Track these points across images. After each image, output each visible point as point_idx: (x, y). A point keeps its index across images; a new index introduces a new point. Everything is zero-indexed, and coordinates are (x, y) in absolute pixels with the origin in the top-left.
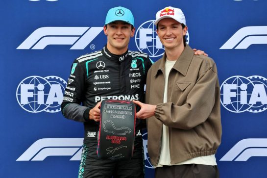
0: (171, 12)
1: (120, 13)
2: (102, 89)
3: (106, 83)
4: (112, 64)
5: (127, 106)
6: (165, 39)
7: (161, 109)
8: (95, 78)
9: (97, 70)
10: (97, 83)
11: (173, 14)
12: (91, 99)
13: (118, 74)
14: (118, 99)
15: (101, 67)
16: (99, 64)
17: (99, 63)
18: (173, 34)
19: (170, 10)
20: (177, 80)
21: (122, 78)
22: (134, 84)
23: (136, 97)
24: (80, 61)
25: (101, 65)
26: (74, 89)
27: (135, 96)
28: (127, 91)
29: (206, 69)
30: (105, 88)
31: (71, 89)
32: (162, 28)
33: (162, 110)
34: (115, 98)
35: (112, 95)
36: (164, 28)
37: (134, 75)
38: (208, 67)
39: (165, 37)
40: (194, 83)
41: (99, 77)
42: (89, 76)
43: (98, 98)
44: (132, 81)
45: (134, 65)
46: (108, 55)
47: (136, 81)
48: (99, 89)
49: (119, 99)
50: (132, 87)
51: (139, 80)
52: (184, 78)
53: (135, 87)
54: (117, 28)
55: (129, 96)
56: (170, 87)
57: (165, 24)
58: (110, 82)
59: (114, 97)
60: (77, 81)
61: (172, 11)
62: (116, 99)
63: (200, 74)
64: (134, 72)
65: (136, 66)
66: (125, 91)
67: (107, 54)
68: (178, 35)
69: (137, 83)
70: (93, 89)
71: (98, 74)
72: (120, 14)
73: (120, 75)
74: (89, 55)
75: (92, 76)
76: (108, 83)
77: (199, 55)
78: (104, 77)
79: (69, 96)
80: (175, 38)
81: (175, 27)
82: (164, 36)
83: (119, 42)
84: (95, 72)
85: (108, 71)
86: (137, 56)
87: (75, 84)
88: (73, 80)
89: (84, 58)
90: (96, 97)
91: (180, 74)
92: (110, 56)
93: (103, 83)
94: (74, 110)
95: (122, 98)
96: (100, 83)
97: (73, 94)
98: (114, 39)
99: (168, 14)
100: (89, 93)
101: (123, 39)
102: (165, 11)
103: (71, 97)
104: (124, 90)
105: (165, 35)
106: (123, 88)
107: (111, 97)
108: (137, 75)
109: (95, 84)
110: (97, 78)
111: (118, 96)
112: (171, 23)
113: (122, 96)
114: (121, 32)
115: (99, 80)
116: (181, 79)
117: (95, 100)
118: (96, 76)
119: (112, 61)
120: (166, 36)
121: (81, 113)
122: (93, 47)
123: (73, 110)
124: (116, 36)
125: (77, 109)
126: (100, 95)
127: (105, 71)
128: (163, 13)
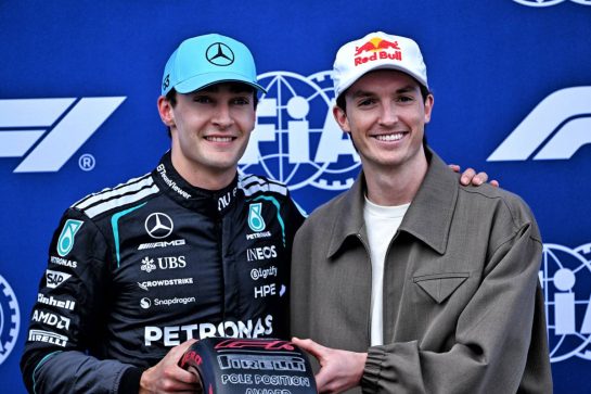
0: (390, 51)
1: (220, 54)
2: (168, 302)
3: (180, 281)
4: (196, 221)
5: (288, 360)
6: (375, 136)
7: (384, 364)
8: (143, 268)
9: (147, 239)
10: (149, 284)
11: (398, 56)
12: (128, 336)
13: (213, 252)
14: (217, 333)
15: (160, 233)
16: (152, 222)
17: (154, 218)
18: (401, 119)
19: (384, 44)
20: (415, 270)
21: (229, 264)
22: (261, 282)
23: (268, 324)
24: (91, 213)
25: (159, 225)
26: (70, 305)
27: (263, 324)
28: (243, 307)
29: (510, 230)
30: (176, 301)
31: (60, 304)
32: (366, 103)
33: (389, 368)
34: (207, 330)
35: (198, 322)
36: (370, 100)
37: (259, 254)
38: (519, 226)
39: (374, 132)
40: (476, 278)
41: (156, 263)
42: (122, 261)
43: (153, 334)
44: (255, 274)
45: (256, 222)
46: (180, 192)
47: (265, 274)
48: (158, 302)
49: (222, 334)
50: (256, 292)
51: (273, 271)
52: (439, 260)
53: (263, 291)
54: (214, 103)
55: (250, 323)
56: (390, 290)
57: (374, 88)
58: (191, 281)
59: (203, 327)
60: (83, 278)
61: (394, 46)
62: (211, 334)
63: (493, 247)
64: (259, 243)
65: (262, 225)
66: (238, 306)
67: (176, 188)
68: (417, 122)
69: (269, 280)
70: (139, 303)
71: (154, 255)
72: (220, 60)
73: (219, 255)
74: (115, 193)
75: (132, 260)
76: (186, 281)
77: (476, 185)
78: (174, 262)
79: (54, 329)
80: (405, 133)
81: (405, 99)
82: (371, 127)
83: (221, 148)
84: (142, 247)
85: (183, 242)
86: (260, 193)
87: (77, 288)
88: (66, 277)
89: (102, 201)
90: (148, 330)
91: (424, 247)
92: (186, 195)
93: (171, 282)
94: (79, 374)
95: (229, 331)
96: (161, 283)
97: (68, 321)
98: (205, 138)
99: (383, 55)
100: (120, 318)
101: (234, 138)
102: (369, 47)
103: (62, 332)
104: (234, 304)
105: (376, 122)
106: (233, 296)
107: (195, 327)
108: (267, 252)
109: (143, 286)
110: (148, 266)
111: (216, 325)
112: (394, 86)
113: (229, 324)
114: (232, 118)
115: (156, 275)
116: (430, 265)
117: (143, 339)
118: (146, 261)
119: (192, 209)
120: (377, 127)
121: (112, 384)
122: (87, 163)
123: (72, 372)
124: (211, 131)
125: (89, 370)
126: (161, 324)
127: (174, 243)
128: (365, 54)
